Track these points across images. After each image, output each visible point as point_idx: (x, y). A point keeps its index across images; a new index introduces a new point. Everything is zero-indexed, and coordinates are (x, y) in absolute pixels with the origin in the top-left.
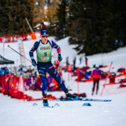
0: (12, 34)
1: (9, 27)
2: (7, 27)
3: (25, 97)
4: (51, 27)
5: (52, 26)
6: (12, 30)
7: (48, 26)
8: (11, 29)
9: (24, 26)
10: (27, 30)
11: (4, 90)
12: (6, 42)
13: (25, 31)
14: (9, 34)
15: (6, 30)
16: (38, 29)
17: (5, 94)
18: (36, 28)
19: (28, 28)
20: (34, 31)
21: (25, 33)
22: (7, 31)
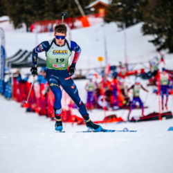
0: (50, 18)
1: (46, 8)
2: (43, 8)
3: (74, 119)
4: (114, 7)
5: (115, 4)
6: (51, 13)
7: (109, 5)
8: (49, 11)
9: (69, 5)
10: (74, 11)
11: (39, 109)
12: (41, 32)
13: (72, 13)
14: (45, 19)
15: (40, 12)
16: (93, 10)
17: (41, 114)
18: (89, 9)
19: (76, 9)
20: (86, 14)
21: (72, 17)
22: (43, 14)
